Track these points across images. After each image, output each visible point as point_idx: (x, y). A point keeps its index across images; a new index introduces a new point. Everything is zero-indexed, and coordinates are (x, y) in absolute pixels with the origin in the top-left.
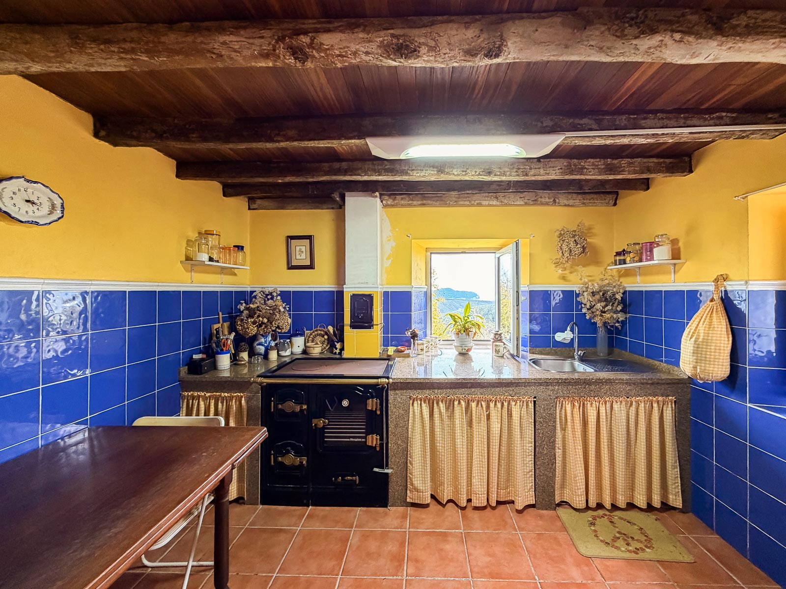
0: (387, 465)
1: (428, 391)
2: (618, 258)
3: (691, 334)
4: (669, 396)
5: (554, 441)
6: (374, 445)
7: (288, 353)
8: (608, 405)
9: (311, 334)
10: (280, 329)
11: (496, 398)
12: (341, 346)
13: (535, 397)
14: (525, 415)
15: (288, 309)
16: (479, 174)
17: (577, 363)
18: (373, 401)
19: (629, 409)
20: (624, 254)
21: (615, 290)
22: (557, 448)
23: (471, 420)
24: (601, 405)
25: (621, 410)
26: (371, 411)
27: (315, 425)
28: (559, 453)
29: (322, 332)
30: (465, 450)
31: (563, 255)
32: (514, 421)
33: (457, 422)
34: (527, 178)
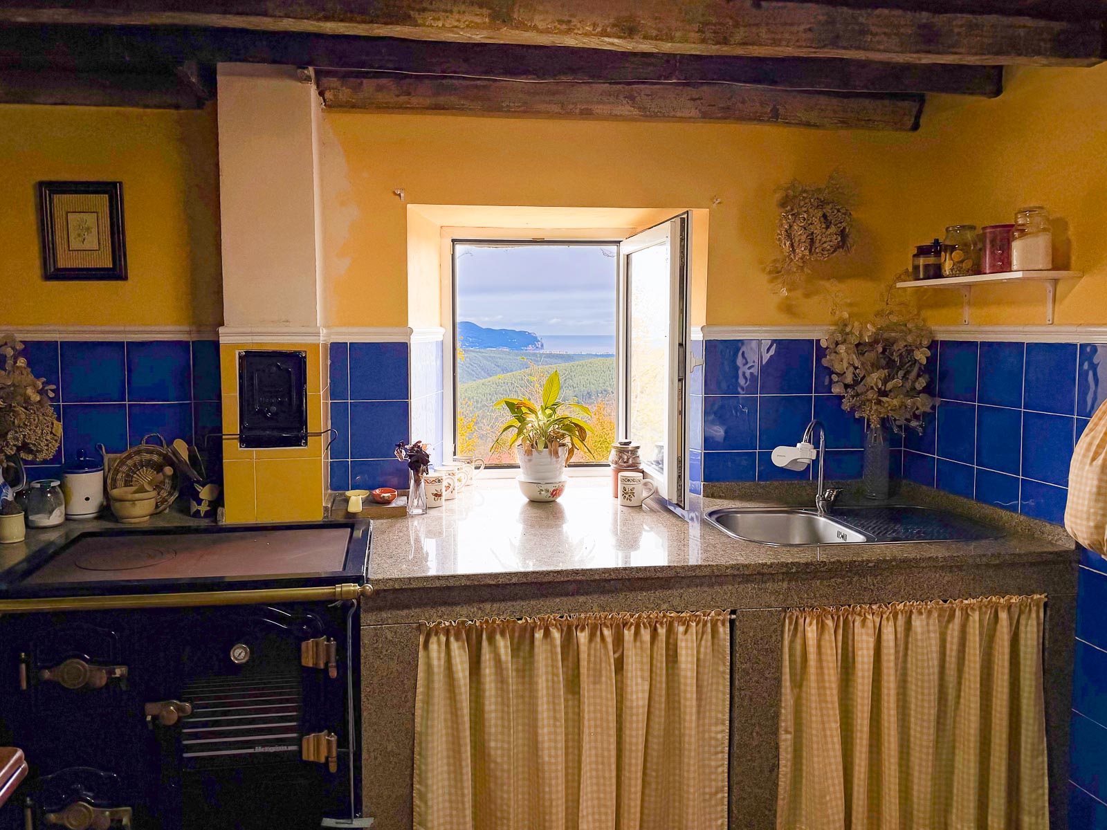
0: (358, 808)
1: (464, 610)
2: (922, 261)
3: (1094, 448)
4: (1033, 592)
5: (777, 715)
6: (323, 760)
7: (56, 518)
8: (901, 620)
9: (122, 463)
10: (30, 452)
11: (639, 617)
12: (212, 491)
13: (733, 612)
14: (709, 657)
15: (52, 395)
16: (604, 33)
17: (822, 521)
18: (317, 644)
19: (946, 627)
20: (938, 254)
21: (910, 339)
22: (782, 731)
23: (577, 675)
24: (884, 622)
25: (929, 631)
26: (314, 670)
27: (155, 718)
28: (786, 740)
29: (155, 457)
30: (561, 752)
31: (794, 251)
32: (682, 673)
33: (542, 683)
34: (726, 50)
